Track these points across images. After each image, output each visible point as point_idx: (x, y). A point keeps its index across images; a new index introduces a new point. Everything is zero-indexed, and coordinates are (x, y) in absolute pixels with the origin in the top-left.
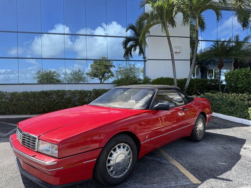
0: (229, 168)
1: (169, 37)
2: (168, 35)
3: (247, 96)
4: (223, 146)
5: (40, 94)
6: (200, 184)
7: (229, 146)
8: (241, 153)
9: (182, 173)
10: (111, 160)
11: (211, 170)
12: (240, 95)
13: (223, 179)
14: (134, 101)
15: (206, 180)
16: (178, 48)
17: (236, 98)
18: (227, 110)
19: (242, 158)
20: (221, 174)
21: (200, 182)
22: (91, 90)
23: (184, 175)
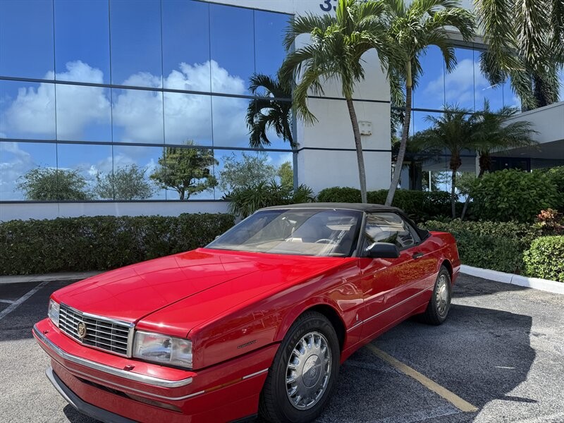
0: (521, 377)
1: (350, 102)
2: (348, 96)
3: (515, 227)
4: (492, 331)
5: (56, 226)
6: (477, 413)
7: (503, 331)
8: (532, 345)
9: (431, 391)
10: (294, 370)
11: (488, 382)
12: (502, 224)
13: (519, 400)
14: (301, 239)
15: (485, 403)
16: (366, 125)
17: (493, 232)
18: (479, 257)
19: (538, 354)
20: (511, 390)
21: (477, 409)
22: (177, 215)
23: (438, 396)
